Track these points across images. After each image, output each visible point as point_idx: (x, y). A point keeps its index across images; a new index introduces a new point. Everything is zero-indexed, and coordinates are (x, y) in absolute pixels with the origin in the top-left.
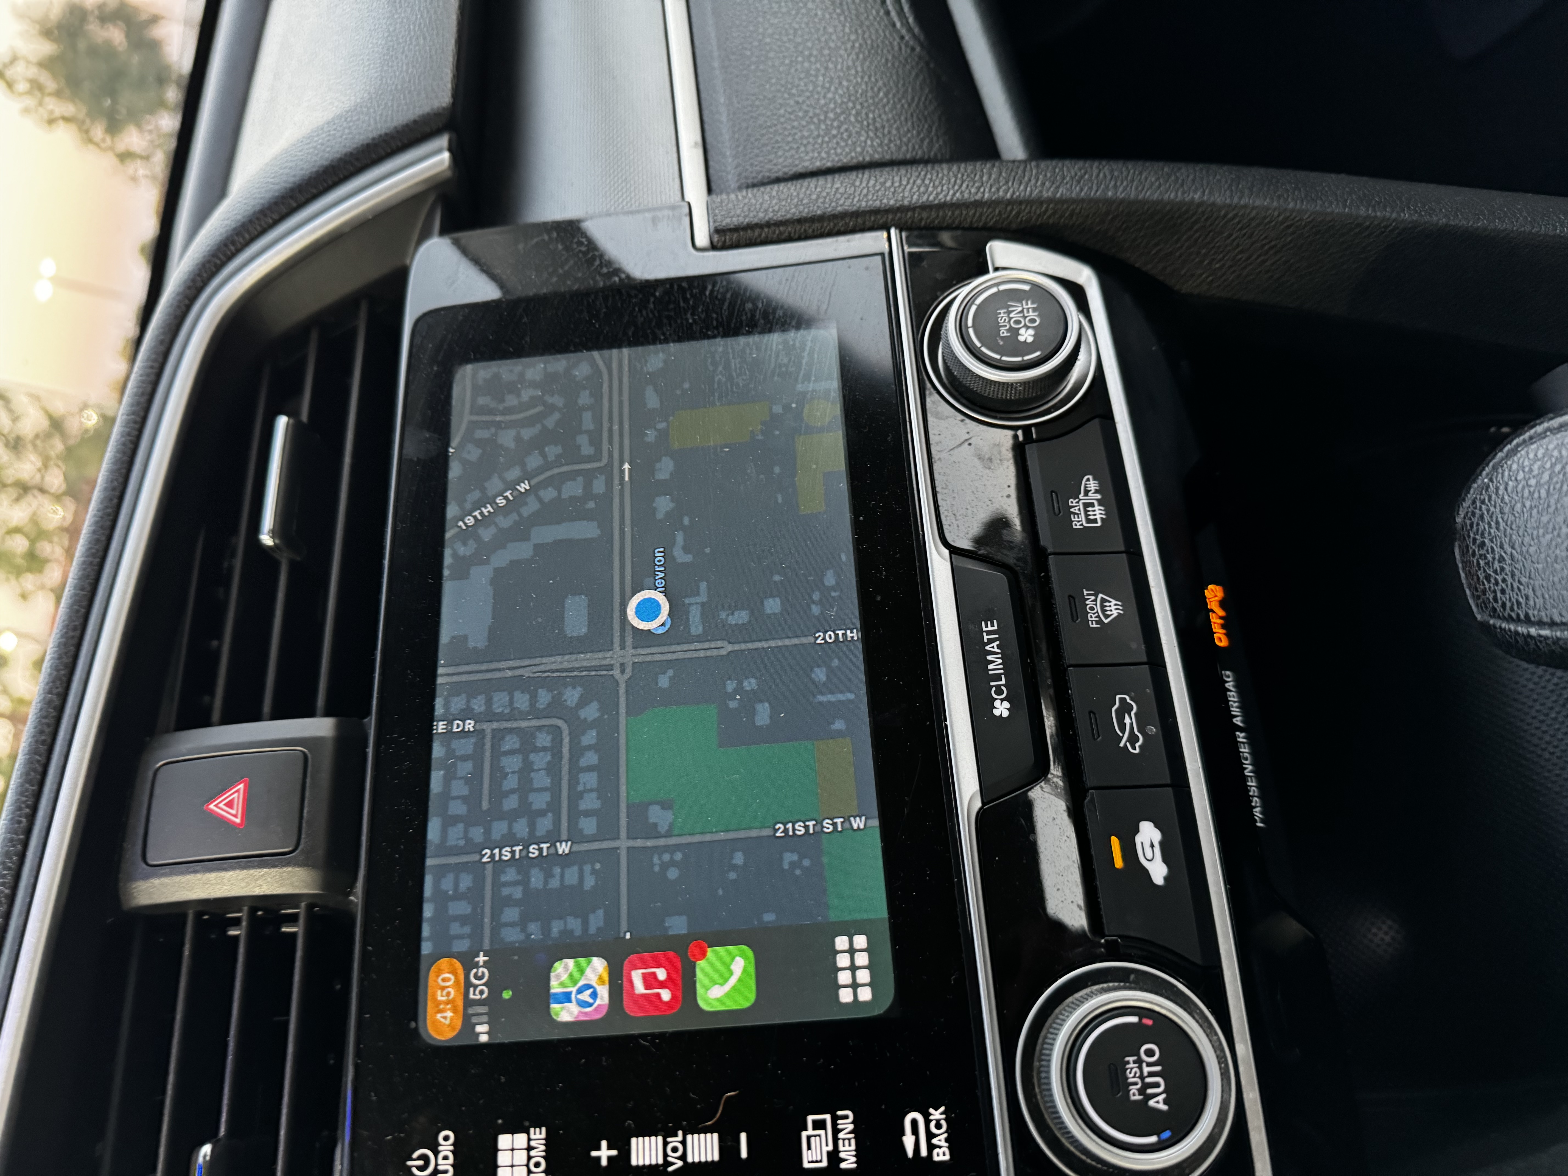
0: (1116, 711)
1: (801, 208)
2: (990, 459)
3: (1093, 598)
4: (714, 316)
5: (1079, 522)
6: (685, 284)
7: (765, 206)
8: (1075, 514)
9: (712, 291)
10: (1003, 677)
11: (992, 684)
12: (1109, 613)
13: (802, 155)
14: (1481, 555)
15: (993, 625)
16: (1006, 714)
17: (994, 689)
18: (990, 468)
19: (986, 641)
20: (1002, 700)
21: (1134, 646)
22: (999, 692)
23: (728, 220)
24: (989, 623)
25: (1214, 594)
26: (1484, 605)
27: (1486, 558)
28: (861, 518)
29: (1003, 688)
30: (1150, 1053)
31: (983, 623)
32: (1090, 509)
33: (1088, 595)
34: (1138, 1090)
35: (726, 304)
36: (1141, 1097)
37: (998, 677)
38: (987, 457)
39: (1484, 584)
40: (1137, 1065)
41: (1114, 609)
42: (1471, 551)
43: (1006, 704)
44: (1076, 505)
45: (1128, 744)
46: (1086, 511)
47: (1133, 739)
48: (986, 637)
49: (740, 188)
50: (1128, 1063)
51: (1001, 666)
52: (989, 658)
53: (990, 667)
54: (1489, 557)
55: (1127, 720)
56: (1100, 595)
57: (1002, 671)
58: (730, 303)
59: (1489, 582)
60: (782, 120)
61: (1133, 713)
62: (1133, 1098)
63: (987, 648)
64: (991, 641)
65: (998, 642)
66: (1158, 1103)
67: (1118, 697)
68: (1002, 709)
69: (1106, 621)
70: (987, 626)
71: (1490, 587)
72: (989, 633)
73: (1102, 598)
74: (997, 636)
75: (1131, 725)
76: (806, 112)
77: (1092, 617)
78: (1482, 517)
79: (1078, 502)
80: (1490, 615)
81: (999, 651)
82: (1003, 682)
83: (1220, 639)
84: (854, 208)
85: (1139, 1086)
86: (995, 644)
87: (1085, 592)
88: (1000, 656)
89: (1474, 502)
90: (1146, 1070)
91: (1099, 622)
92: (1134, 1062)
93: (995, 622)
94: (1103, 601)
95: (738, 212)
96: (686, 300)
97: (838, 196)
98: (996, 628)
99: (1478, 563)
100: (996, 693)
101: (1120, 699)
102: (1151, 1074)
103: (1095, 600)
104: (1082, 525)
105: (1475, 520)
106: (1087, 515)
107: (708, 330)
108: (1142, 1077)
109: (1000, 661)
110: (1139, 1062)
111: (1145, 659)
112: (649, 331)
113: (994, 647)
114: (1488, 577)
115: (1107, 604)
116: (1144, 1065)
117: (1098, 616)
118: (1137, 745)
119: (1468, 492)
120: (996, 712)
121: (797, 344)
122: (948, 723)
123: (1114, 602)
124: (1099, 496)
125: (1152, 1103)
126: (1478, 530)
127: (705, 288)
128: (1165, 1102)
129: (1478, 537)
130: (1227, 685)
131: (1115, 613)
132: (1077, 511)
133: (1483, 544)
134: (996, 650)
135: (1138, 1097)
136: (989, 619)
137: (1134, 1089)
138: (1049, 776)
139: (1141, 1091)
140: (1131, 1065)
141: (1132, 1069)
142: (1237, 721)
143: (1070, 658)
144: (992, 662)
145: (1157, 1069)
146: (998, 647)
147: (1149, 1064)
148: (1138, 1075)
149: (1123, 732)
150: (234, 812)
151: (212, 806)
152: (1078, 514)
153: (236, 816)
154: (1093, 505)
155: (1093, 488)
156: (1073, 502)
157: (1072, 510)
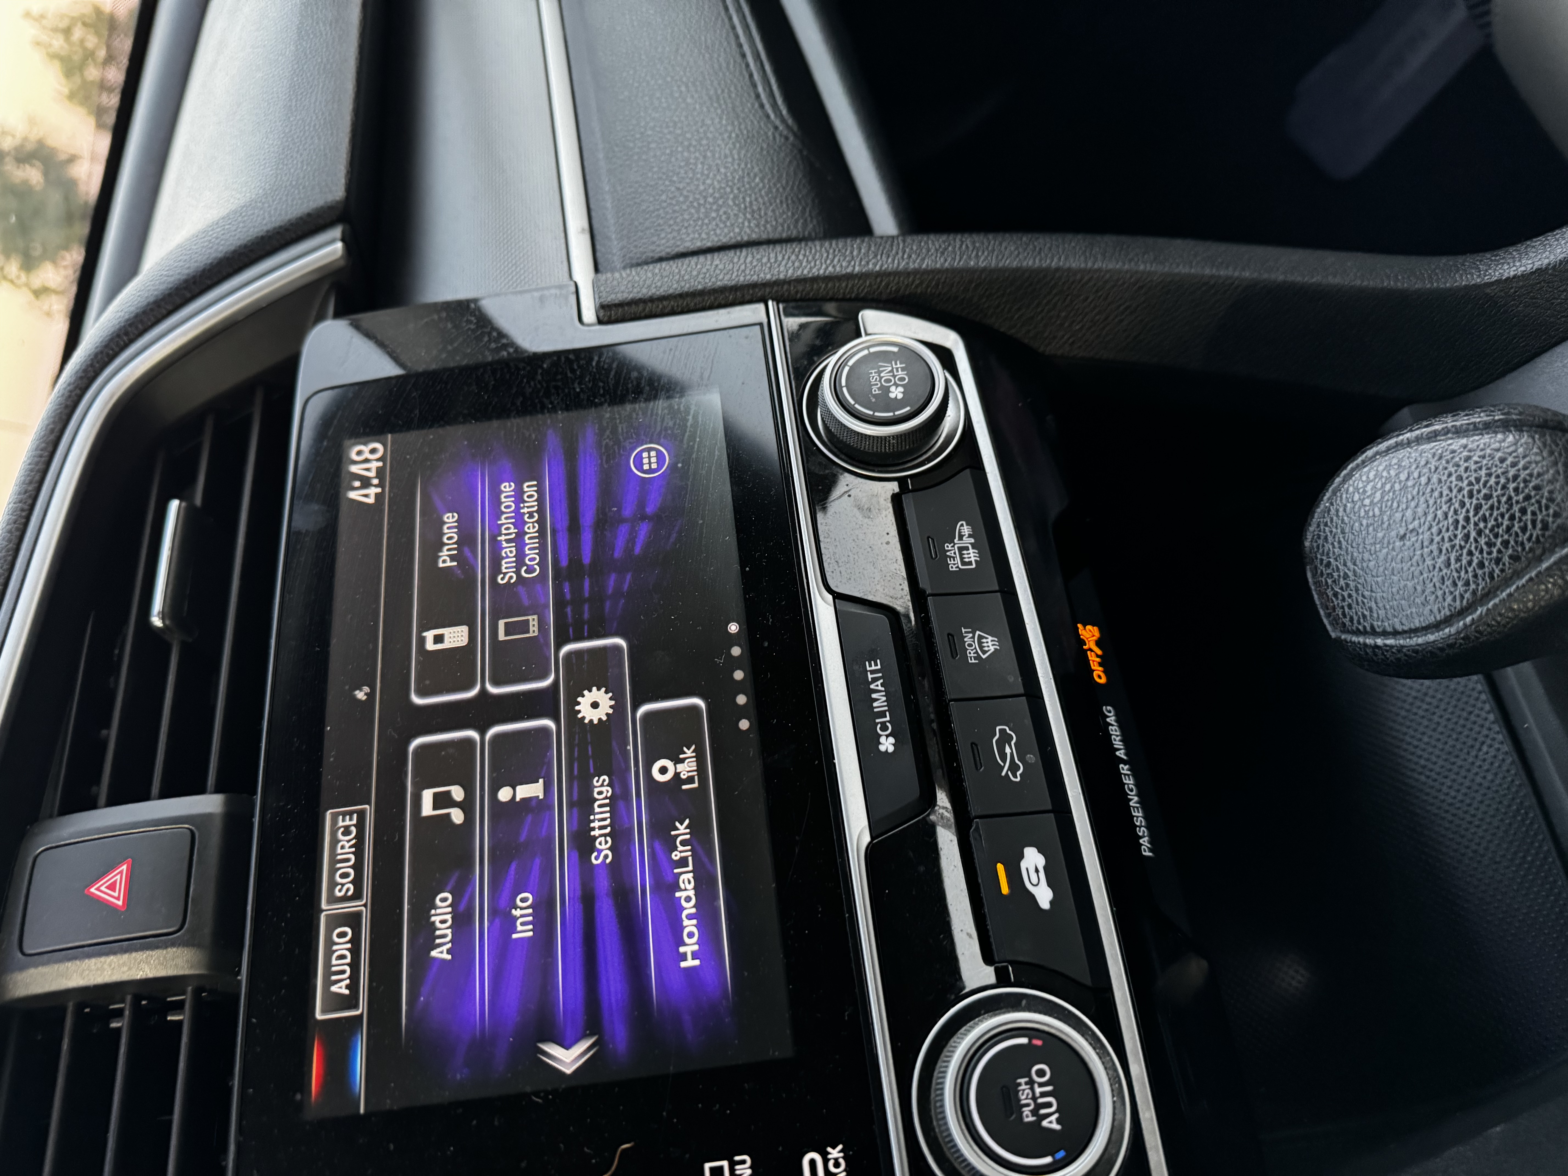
0: (996, 741)
1: (683, 284)
2: (870, 510)
3: (971, 635)
4: (601, 384)
5: (955, 565)
6: (572, 357)
7: (648, 282)
8: (950, 557)
9: (598, 362)
10: (887, 713)
11: (877, 721)
12: (986, 649)
13: (684, 236)
14: (1328, 574)
15: (875, 664)
16: (891, 749)
17: (879, 726)
18: (869, 517)
19: (870, 680)
20: (887, 736)
21: (1011, 679)
22: (884, 728)
23: (613, 296)
24: (872, 662)
25: (1089, 634)
26: (1335, 622)
27: (1332, 576)
28: (747, 569)
29: (888, 724)
30: (1041, 1073)
31: (866, 662)
32: (965, 552)
33: (966, 632)
34: (1031, 1111)
35: (613, 373)
36: (1034, 1118)
37: (882, 714)
38: (866, 507)
39: (1333, 602)
40: (1028, 1087)
41: (991, 644)
42: (1320, 572)
43: (891, 740)
44: (952, 549)
45: (1009, 773)
46: (961, 555)
47: (1013, 768)
48: (870, 676)
49: (624, 268)
50: (1021, 1084)
51: (885, 704)
52: (874, 696)
53: (875, 704)
54: (1336, 575)
55: (1008, 750)
56: (978, 633)
57: (886, 709)
58: (616, 372)
59: (1337, 599)
60: (664, 205)
61: (1013, 743)
62: (1026, 1120)
63: (872, 686)
64: (875, 680)
65: (881, 681)
66: (1052, 1123)
68: (887, 744)
69: (984, 657)
70: (870, 666)
71: (1338, 604)
72: (872, 672)
73: (979, 635)
74: (880, 675)
75: (1012, 754)
76: (687, 197)
77: (971, 653)
78: (1326, 539)
79: (953, 546)
80: (1342, 631)
81: (883, 689)
82: (888, 718)
83: (1100, 677)
84: (733, 283)
85: (1031, 1107)
86: (879, 683)
87: (963, 630)
88: (884, 694)
89: (1318, 525)
90: (1038, 1090)
91: (978, 657)
92: (1026, 1083)
93: (878, 660)
94: (980, 637)
95: (623, 288)
96: (573, 371)
97: (718, 272)
98: (879, 667)
99: (1327, 583)
100: (881, 729)
101: (1000, 730)
102: (1043, 1095)
103: (973, 637)
104: (958, 567)
105: (1320, 542)
106: (962, 559)
107: (595, 398)
108: (1034, 1098)
109: (884, 699)
110: (1031, 1083)
111: (1021, 691)
112: (537, 401)
113: (878, 685)
114: (1336, 595)
115: (984, 640)
116: (1036, 1086)
117: (977, 652)
118: (1018, 774)
119: (1313, 516)
120: (882, 748)
121: (682, 408)
122: (837, 762)
123: (990, 638)
124: (972, 540)
125: (1045, 1123)
126: (1323, 550)
127: (592, 359)
128: (1057, 1122)
129: (1325, 558)
130: (1108, 720)
131: (992, 649)
132: (953, 555)
133: (1329, 564)
134: (880, 688)
135: (1031, 1119)
136: (872, 658)
137: (1026, 1111)
138: (937, 808)
139: (1034, 1112)
140: (1024, 1087)
141: (1024, 1090)
142: (1121, 754)
143: (951, 693)
144: (876, 700)
145: (1049, 1088)
146: (882, 685)
147: (1041, 1085)
148: (1030, 1096)
149: (1004, 762)
150: (116, 894)
151: (93, 890)
152: (954, 558)
153: (118, 899)
154: (967, 549)
155: (967, 533)
156: (948, 546)
157: (948, 554)
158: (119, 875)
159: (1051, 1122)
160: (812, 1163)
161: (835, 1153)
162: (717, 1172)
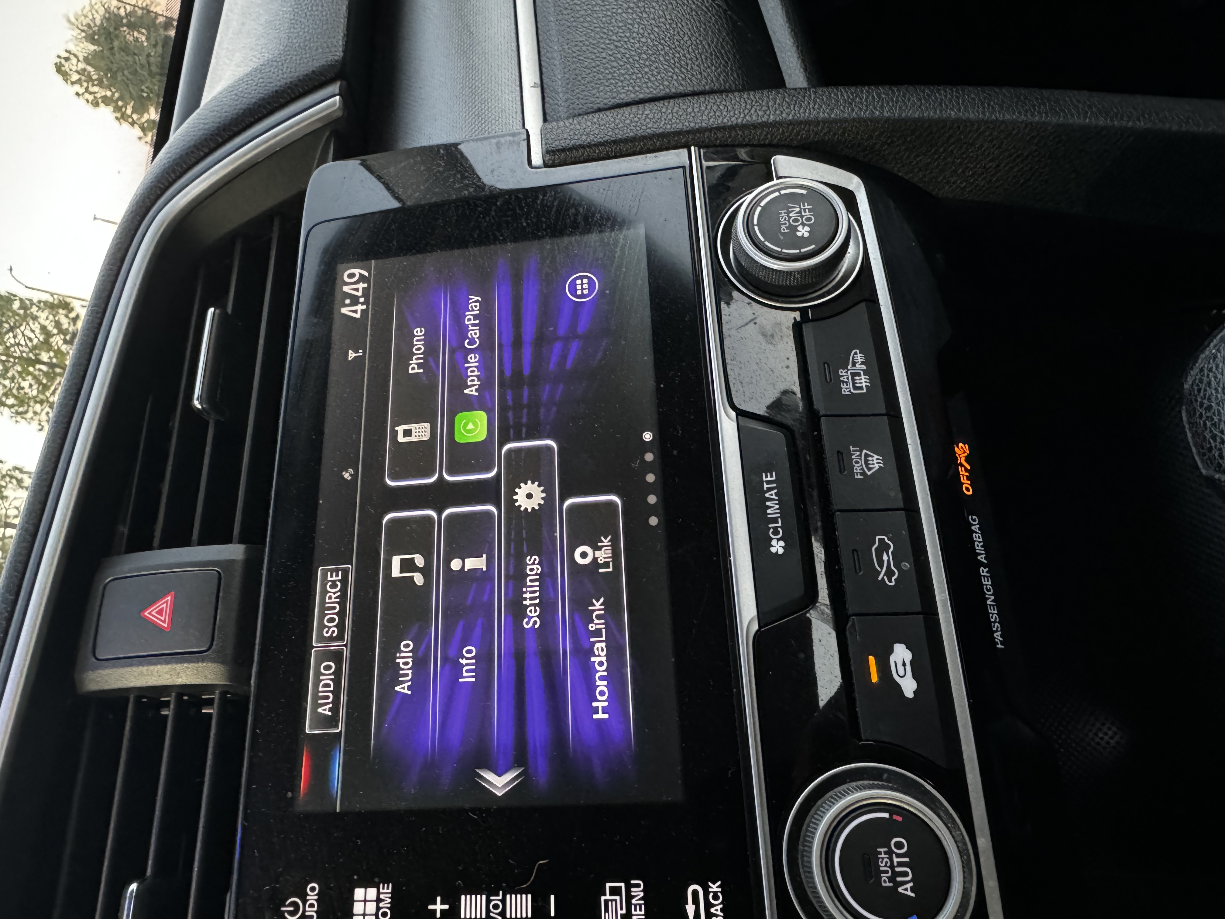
0: (876, 549)
2: (772, 336)
3: (858, 453)
5: (848, 388)
8: (843, 382)
10: (779, 520)
11: (770, 526)
12: (871, 466)
14: (1207, 417)
15: (771, 476)
16: (781, 551)
17: (771, 530)
18: (771, 343)
19: (765, 489)
20: (778, 540)
21: (893, 495)
22: (776, 532)
24: (769, 474)
25: (961, 451)
26: (1210, 462)
27: (1213, 420)
28: (662, 385)
29: (780, 529)
30: (899, 845)
31: (764, 474)
32: (857, 378)
33: (854, 451)
34: (888, 879)
37: (775, 520)
38: (770, 333)
39: (1210, 443)
40: (887, 856)
41: (876, 462)
42: (1198, 414)
43: (782, 543)
44: (845, 375)
45: (885, 578)
46: (853, 380)
47: (889, 573)
48: (766, 486)
50: (880, 853)
51: (778, 511)
52: (768, 503)
53: (769, 511)
54: (1216, 419)
55: (885, 558)
56: (865, 451)
57: (779, 515)
59: (1215, 441)
61: (890, 552)
62: (884, 884)
63: (767, 495)
64: (770, 489)
65: (776, 491)
66: (906, 890)
67: (877, 538)
68: (777, 547)
69: (868, 473)
70: (766, 477)
71: (1216, 446)
72: (768, 482)
73: (866, 453)
74: (775, 485)
75: (889, 561)
77: (856, 469)
78: (1209, 384)
79: (847, 372)
80: (1215, 470)
81: (776, 498)
82: (780, 524)
83: (968, 489)
85: (889, 874)
86: (773, 492)
87: (852, 449)
88: (777, 502)
89: (1202, 370)
90: (896, 860)
91: (863, 473)
92: (885, 853)
93: (774, 473)
94: (867, 455)
98: (774, 478)
99: (1205, 424)
100: (773, 533)
101: (879, 539)
102: (900, 864)
103: (860, 455)
104: (850, 391)
105: (1203, 386)
106: (854, 383)
108: (892, 867)
109: (777, 506)
110: (890, 853)
111: (900, 506)
113: (772, 494)
114: (1214, 437)
115: (870, 458)
116: (894, 856)
117: (862, 469)
118: (893, 579)
119: (1196, 362)
120: (773, 550)
121: (612, 242)
122: (732, 558)
123: (876, 457)
124: (864, 367)
125: (900, 890)
126: (1205, 395)
128: (912, 889)
129: (1205, 401)
130: (973, 528)
131: (876, 466)
132: (846, 380)
133: (1209, 408)
134: (774, 497)
135: (889, 884)
137: (884, 877)
138: (817, 604)
139: (892, 879)
140: (883, 856)
141: (883, 859)
142: (982, 558)
143: (837, 504)
144: (770, 507)
145: (906, 860)
146: (776, 494)
147: (899, 855)
148: (888, 864)
149: (882, 568)
150: (163, 618)
151: (146, 614)
152: (847, 383)
153: (164, 622)
154: (859, 375)
155: (860, 361)
156: (842, 372)
157: (841, 379)
158: (166, 603)
160: (695, 893)
161: (714, 887)
162: (615, 891)
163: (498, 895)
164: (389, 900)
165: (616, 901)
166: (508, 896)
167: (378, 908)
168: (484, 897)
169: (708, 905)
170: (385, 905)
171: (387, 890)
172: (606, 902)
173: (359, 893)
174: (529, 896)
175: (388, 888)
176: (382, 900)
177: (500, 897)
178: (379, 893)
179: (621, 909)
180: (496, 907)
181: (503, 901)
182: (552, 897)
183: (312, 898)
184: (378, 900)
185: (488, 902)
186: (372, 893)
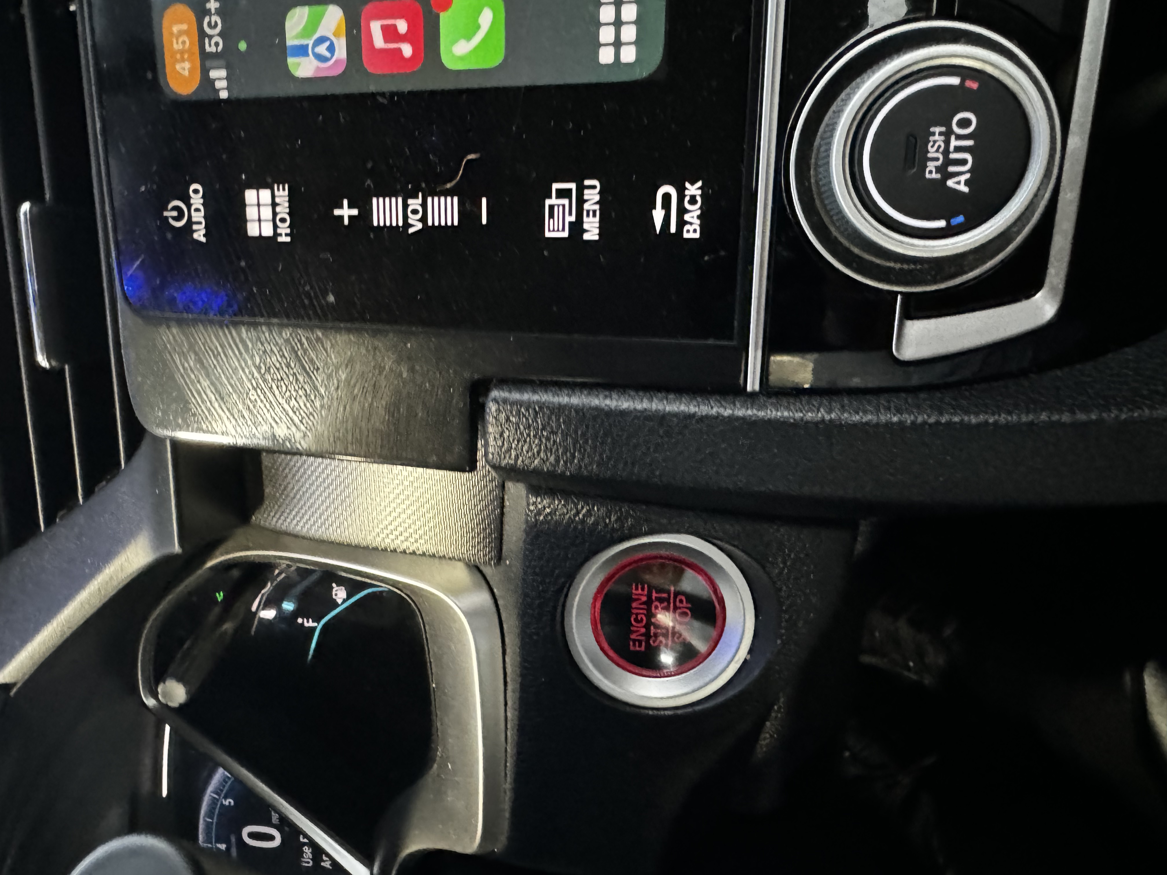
30: (964, 124)
34: (937, 168)
36: (938, 176)
40: (943, 138)
50: (934, 134)
62: (928, 176)
85: (939, 163)
90: (954, 143)
92: (941, 134)
102: (958, 149)
108: (946, 152)
110: (948, 134)
116: (953, 138)
125: (950, 183)
128: (967, 183)
135: (935, 176)
137: (931, 166)
139: (941, 169)
140: (937, 137)
141: (935, 142)
145: (970, 143)
147: (959, 137)
148: (941, 150)
159: (959, 183)
160: (667, 197)
161: (693, 189)
162: (563, 194)
163: (417, 197)
164: (287, 204)
165: (564, 206)
166: (429, 200)
167: (275, 214)
168: (400, 200)
169: (682, 211)
170: (283, 210)
171: (282, 194)
172: (551, 207)
173: (250, 195)
174: (456, 199)
175: (284, 189)
176: (278, 204)
177: (420, 201)
178: (273, 196)
179: (570, 214)
180: (415, 212)
181: (424, 205)
182: (484, 201)
183: (197, 201)
184: (274, 205)
185: (405, 206)
186: (265, 195)
